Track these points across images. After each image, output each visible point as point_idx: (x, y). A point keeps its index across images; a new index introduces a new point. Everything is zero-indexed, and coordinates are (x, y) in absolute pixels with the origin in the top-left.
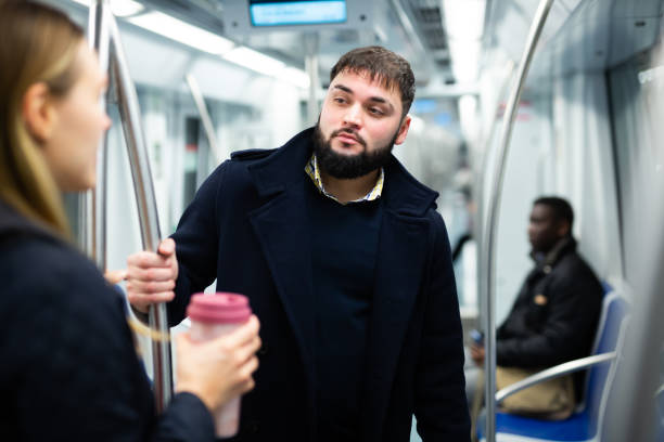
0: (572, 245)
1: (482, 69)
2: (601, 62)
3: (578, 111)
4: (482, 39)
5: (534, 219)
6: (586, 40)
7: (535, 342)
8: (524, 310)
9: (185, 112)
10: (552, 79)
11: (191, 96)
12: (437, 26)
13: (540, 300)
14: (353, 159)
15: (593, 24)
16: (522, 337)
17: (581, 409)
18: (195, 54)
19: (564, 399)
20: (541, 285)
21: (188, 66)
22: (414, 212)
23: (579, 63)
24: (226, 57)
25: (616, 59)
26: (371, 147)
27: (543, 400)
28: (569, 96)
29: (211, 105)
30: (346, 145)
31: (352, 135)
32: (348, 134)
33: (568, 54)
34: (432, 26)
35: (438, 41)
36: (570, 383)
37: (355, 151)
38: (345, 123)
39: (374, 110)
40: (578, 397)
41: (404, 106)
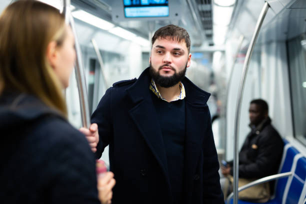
1: (226, 39)
2: (284, 37)
4: (229, 25)
6: (277, 27)
7: (252, 166)
8: (247, 151)
9: (90, 56)
11: (94, 49)
12: (209, 19)
13: (254, 146)
14: (171, 77)
15: (280, 21)
16: (246, 164)
17: (273, 198)
18: (96, 30)
19: (265, 193)
20: (254, 140)
21: (92, 36)
22: (200, 103)
23: (274, 37)
24: (110, 31)
25: (291, 36)
26: (178, 71)
27: (255, 194)
28: (268, 52)
29: (102, 53)
30: (167, 72)
31: (168, 67)
32: (167, 67)
33: (269, 33)
34: (207, 19)
35: (208, 26)
36: (268, 186)
37: (171, 74)
38: (165, 62)
39: (176, 54)
40: (272, 193)
41: (188, 49)
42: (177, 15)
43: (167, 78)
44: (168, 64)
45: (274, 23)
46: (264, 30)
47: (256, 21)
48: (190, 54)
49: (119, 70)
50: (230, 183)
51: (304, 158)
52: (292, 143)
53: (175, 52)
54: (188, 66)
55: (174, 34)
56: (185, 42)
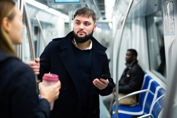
0: (136, 62)
1: (113, 16)
2: (144, 15)
3: (138, 27)
4: (114, 8)
5: (127, 55)
6: (140, 9)
7: (127, 87)
8: (124, 78)
9: (34, 25)
10: (131, 18)
11: (37, 21)
12: (103, 4)
13: (128, 76)
14: (84, 37)
15: (142, 5)
17: (138, 104)
18: (38, 9)
19: (134, 101)
20: (128, 72)
21: (36, 13)
22: (101, 52)
23: (139, 15)
25: (148, 14)
26: (88, 34)
27: (128, 102)
28: (136, 23)
29: (42, 23)
30: (81, 34)
31: (82, 32)
33: (136, 12)
34: (101, 4)
35: (102, 8)
36: (135, 97)
38: (80, 29)
39: (86, 24)
40: (137, 101)
41: (94, 22)
42: (84, 1)
43: (81, 38)
44: (82, 30)
45: (138, 7)
46: (133, 10)
47: (128, 4)
49: (52, 33)
51: (155, 81)
52: (148, 73)
53: (86, 23)
54: (94, 30)
55: (85, 13)
56: (92, 17)
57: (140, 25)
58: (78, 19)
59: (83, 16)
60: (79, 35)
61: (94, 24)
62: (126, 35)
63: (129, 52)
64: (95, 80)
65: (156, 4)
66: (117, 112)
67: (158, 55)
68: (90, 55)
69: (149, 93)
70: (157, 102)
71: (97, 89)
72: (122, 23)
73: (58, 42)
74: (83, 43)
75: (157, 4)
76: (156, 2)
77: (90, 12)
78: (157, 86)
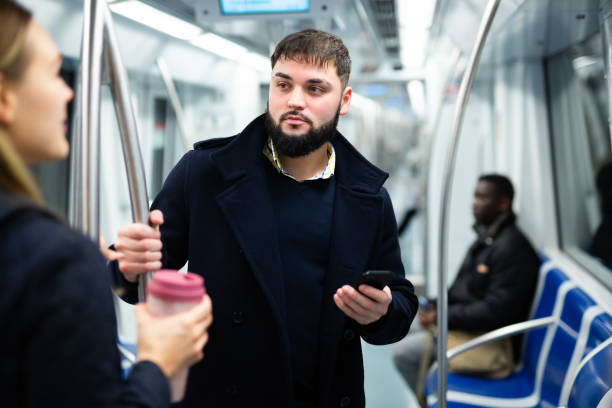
0: (511, 219)
1: (428, 56)
2: (539, 51)
3: (517, 96)
4: (431, 29)
5: (478, 195)
6: (525, 32)
7: (477, 308)
8: (467, 279)
9: (154, 93)
10: (493, 66)
11: (161, 78)
12: (391, 15)
13: (482, 269)
14: (303, 137)
15: (532, 16)
16: (466, 303)
17: (519, 368)
18: (165, 39)
19: (503, 360)
20: (483, 256)
21: (158, 51)
22: (367, 189)
23: (519, 51)
24: (194, 42)
25: (553, 49)
26: (317, 124)
27: (484, 361)
28: (509, 82)
29: (179, 86)
30: (295, 127)
31: (298, 116)
32: (294, 116)
33: (509, 44)
34: (385, 16)
35: (389, 30)
36: (509, 345)
37: (303, 131)
38: (290, 107)
39: (314, 89)
40: (516, 358)
41: (342, 80)
42: (324, 8)
43: (294, 139)
44: (296, 110)
45: (518, 26)
46: (498, 36)
48: (348, 88)
49: (215, 121)
50: (435, 340)
51: (578, 289)
52: (556, 260)
53: (313, 87)
54: (342, 112)
55: (309, 50)
56: (335, 65)
57: (524, 87)
58: (286, 72)
59: (301, 61)
60: (286, 130)
61: (343, 89)
62: (476, 123)
63: (484, 186)
64: (340, 291)
65: (582, 13)
66: (442, 396)
67: (589, 194)
68: (328, 197)
69: (560, 332)
70: (587, 365)
71: (350, 323)
72: (459, 81)
73: (211, 153)
74: (302, 157)
75: (586, 13)
76: (583, 6)
77: (327, 46)
78: (586, 306)
